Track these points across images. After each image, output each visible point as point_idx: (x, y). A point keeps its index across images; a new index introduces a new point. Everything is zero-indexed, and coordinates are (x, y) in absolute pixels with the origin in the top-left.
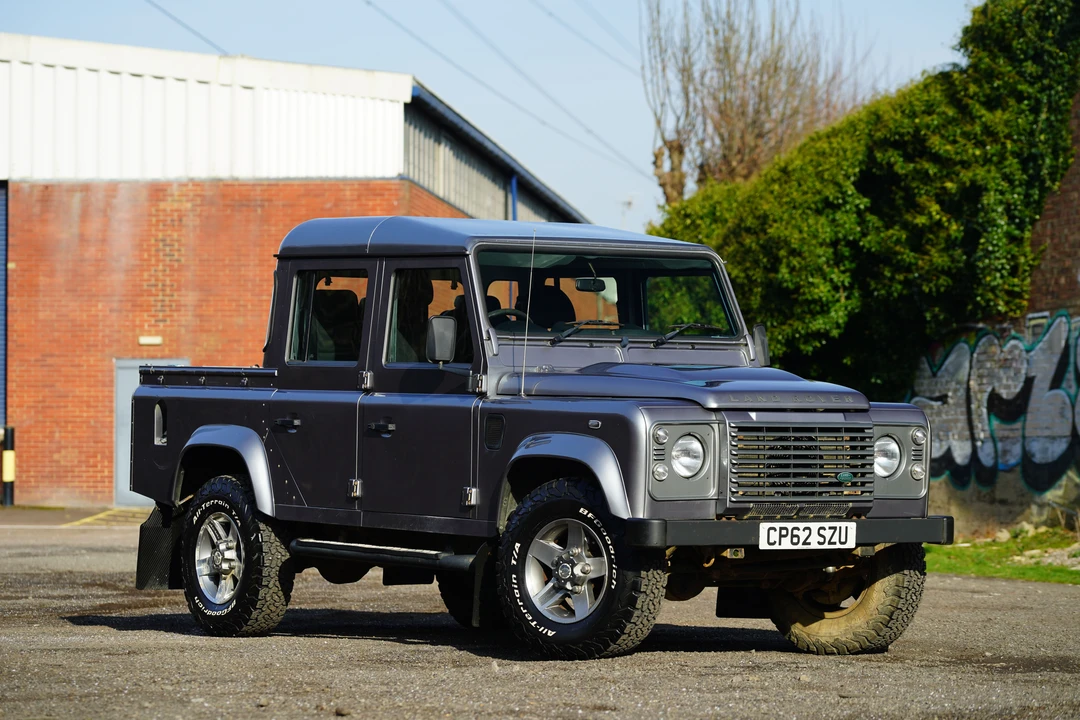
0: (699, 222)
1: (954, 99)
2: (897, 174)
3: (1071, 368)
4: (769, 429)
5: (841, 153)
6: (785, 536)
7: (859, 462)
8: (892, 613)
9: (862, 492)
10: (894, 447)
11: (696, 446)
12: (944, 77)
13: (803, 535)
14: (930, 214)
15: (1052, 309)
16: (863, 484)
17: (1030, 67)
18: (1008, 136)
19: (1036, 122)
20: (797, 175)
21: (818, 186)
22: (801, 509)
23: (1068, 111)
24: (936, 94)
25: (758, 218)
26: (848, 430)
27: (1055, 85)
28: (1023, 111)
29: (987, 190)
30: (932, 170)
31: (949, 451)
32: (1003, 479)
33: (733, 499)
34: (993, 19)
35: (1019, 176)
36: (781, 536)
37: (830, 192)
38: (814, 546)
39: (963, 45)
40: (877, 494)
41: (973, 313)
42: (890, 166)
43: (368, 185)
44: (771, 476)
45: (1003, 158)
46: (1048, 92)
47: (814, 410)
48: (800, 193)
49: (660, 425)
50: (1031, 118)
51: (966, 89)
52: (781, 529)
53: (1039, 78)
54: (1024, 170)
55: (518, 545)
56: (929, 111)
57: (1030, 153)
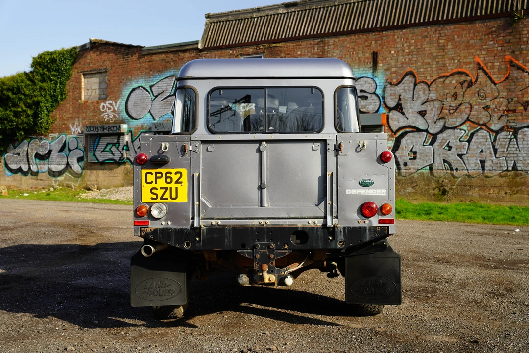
1: (30, 80)
2: (10, 98)
3: (67, 148)
12: (26, 74)
14: (22, 108)
15: (60, 133)
17: (54, 73)
18: (48, 90)
19: (56, 87)
23: (66, 84)
24: (24, 78)
27: (62, 78)
28: (52, 84)
29: (41, 103)
30: (23, 97)
31: (20, 167)
32: (40, 174)
34: (44, 60)
35: (50, 100)
39: (32, 66)
41: (33, 134)
42: (8, 95)
45: (46, 95)
46: (60, 79)
50: (54, 85)
51: (34, 77)
53: (57, 76)
54: (52, 99)
56: (22, 82)
57: (54, 94)
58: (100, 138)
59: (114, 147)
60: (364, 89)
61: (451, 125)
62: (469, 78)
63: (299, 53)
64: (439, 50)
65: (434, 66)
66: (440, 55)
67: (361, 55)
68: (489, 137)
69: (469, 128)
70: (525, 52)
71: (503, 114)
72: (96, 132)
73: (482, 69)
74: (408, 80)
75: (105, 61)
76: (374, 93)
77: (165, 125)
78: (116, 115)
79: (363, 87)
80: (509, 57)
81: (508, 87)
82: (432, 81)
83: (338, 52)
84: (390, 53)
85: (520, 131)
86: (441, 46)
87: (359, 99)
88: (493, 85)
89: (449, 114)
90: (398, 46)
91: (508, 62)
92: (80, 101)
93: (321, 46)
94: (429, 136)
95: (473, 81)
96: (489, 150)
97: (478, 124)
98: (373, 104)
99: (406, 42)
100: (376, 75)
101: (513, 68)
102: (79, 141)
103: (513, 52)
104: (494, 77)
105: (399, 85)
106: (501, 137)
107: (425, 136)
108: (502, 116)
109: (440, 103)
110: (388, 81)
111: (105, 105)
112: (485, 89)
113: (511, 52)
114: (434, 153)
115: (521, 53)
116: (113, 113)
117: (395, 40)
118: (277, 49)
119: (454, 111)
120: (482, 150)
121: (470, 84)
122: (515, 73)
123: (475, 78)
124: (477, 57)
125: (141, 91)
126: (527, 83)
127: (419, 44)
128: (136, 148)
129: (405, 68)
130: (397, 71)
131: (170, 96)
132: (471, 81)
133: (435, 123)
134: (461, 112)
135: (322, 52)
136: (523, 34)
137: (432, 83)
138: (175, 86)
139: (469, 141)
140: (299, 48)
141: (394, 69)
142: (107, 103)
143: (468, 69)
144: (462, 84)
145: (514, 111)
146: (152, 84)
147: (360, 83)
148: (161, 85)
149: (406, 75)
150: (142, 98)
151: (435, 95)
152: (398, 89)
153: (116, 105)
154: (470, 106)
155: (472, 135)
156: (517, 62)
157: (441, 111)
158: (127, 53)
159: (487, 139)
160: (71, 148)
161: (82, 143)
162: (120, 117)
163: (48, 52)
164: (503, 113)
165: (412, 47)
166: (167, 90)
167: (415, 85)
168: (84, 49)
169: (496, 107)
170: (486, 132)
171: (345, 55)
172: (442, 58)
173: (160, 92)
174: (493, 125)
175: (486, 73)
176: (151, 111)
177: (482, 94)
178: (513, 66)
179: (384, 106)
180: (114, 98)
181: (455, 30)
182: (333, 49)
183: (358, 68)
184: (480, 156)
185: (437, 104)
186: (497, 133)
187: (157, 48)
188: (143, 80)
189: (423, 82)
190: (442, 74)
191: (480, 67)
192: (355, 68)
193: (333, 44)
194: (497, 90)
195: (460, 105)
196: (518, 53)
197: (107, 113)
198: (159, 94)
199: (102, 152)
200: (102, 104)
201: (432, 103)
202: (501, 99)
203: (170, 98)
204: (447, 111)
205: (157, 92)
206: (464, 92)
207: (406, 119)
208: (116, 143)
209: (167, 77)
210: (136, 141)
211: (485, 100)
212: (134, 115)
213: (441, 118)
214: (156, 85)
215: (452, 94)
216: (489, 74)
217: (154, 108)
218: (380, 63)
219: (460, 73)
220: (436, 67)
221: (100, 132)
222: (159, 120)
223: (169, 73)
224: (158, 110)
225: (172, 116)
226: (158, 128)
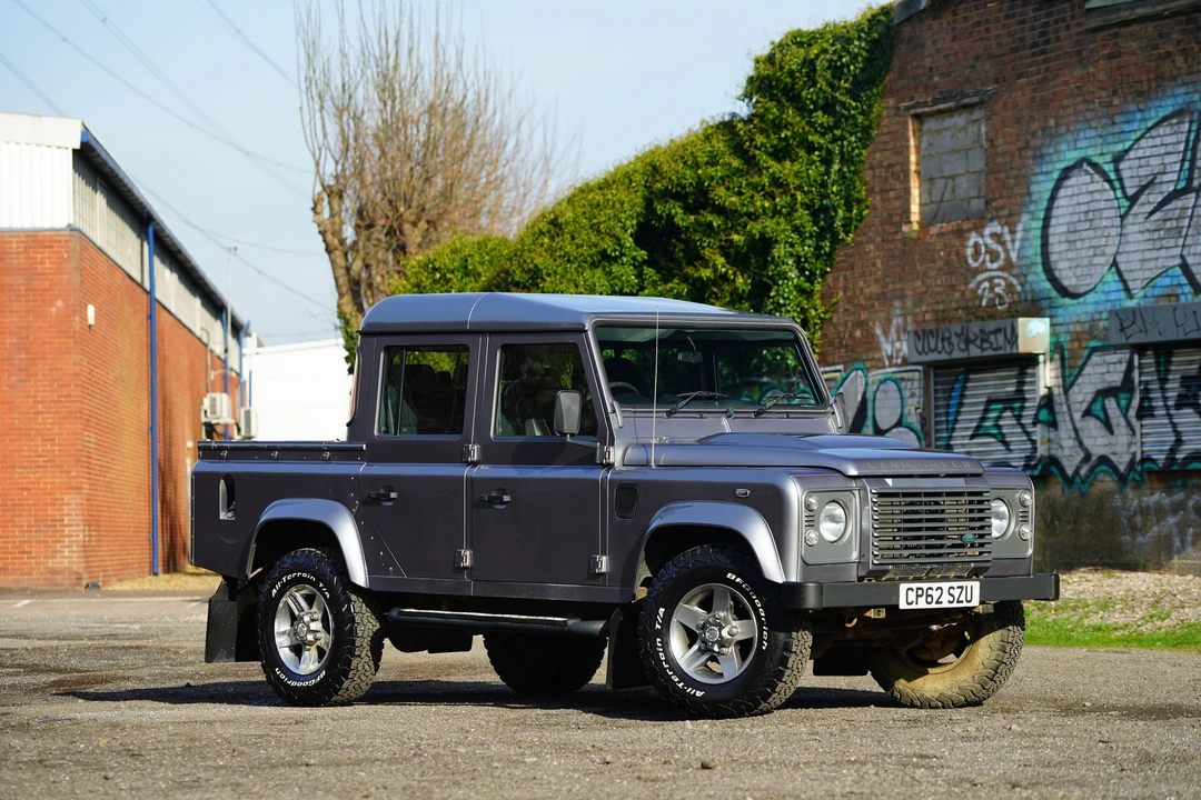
0: (449, 276)
1: (739, 149)
2: (678, 227)
3: (869, 422)
4: (905, 495)
5: (618, 206)
6: (921, 596)
7: (977, 524)
8: (998, 667)
9: (981, 553)
10: (1004, 509)
11: (839, 511)
12: (728, 127)
13: (936, 594)
14: (715, 266)
15: (846, 363)
16: (981, 545)
17: (821, 118)
18: (799, 188)
19: (828, 173)
20: (571, 228)
21: (594, 239)
22: (931, 570)
23: (861, 162)
24: (720, 145)
25: (529, 271)
26: (970, 494)
27: (847, 136)
28: (814, 162)
29: (776, 241)
30: (716, 221)
33: (876, 562)
34: (782, 68)
35: (810, 228)
36: (918, 596)
37: (608, 244)
38: (945, 605)
39: (748, 95)
40: (994, 555)
41: (758, 368)
42: (670, 217)
43: (36, 236)
44: (905, 539)
45: (793, 209)
46: (839, 143)
47: (937, 476)
48: (575, 247)
49: (811, 493)
50: (822, 169)
51: (752, 140)
52: (918, 589)
53: (831, 129)
54: (815, 223)
55: (662, 610)
56: (713, 161)
57: (822, 205)
58: (967, 380)
59: (1008, 414)
72: (944, 356)
75: (977, 58)
77: (1148, 318)
78: (1015, 282)
92: (905, 228)
102: (907, 394)
111: (980, 241)
116: (1005, 275)
125: (1087, 179)
128: (1077, 416)
131: (1176, 194)
138: (1189, 155)
142: (987, 231)
146: (1120, 147)
148: (1148, 152)
150: (1092, 206)
153: (1013, 241)
158: (1046, 25)
160: (883, 426)
161: (916, 400)
162: (1028, 287)
163: (799, 33)
166: (1164, 173)
168: (912, 16)
173: (1144, 183)
176: (1119, 259)
180: (1006, 212)
188: (1091, 133)
197: (987, 275)
198: (1142, 190)
199: (972, 437)
200: (973, 238)
203: (1173, 204)
205: (1136, 182)
208: (1015, 400)
209: (1164, 119)
210: (1075, 389)
212: (1068, 280)
214: (1132, 154)
217: (1128, 248)
221: (957, 354)
222: (1145, 296)
223: (1170, 102)
224: (1139, 256)
225: (1184, 280)
226: (1128, 332)
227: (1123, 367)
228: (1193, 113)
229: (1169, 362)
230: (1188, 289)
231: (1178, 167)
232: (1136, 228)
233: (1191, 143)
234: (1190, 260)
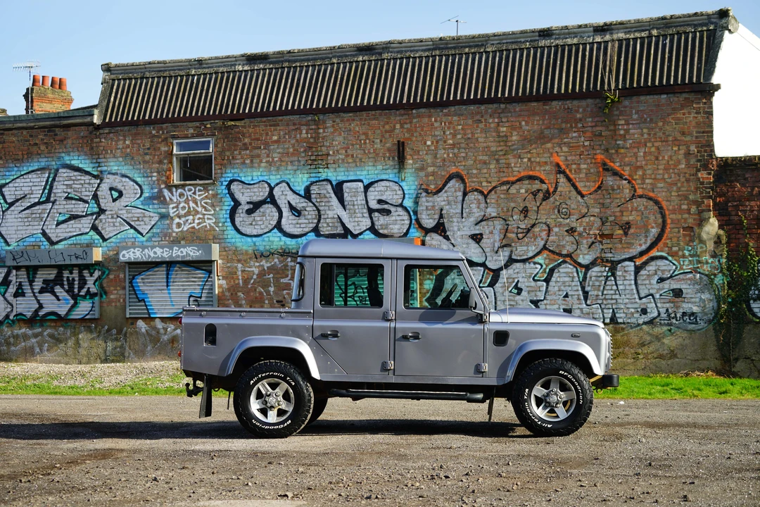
55: (527, 390)
60: (383, 198)
61: (520, 256)
62: (545, 187)
63: (275, 138)
64: (499, 142)
65: (492, 166)
66: (502, 150)
67: (378, 146)
68: (575, 274)
69: (547, 261)
70: (622, 151)
71: (595, 241)
73: (563, 172)
74: (453, 186)
76: (401, 205)
77: (32, 255)
79: (382, 195)
80: (600, 157)
81: (601, 201)
82: (490, 188)
83: (340, 139)
84: (425, 143)
85: (620, 265)
86: (503, 137)
87: (376, 214)
88: (579, 198)
89: (517, 240)
90: (437, 133)
91: (600, 165)
93: (312, 129)
94: (487, 273)
95: (551, 190)
96: (576, 293)
97: (560, 255)
98: (399, 222)
99: (449, 128)
100: (403, 178)
101: (607, 173)
103: (607, 150)
104: (580, 185)
105: (440, 194)
106: (594, 274)
107: (482, 273)
108: (593, 243)
109: (503, 222)
110: (423, 187)
112: (569, 204)
113: (604, 150)
114: (495, 298)
115: (617, 151)
117: (432, 125)
118: (237, 130)
119: (524, 234)
120: (567, 293)
121: (547, 195)
122: (610, 181)
123: (554, 185)
124: (555, 155)
126: (627, 196)
127: (469, 131)
129: (449, 167)
130: (437, 172)
131: (39, 203)
132: (548, 191)
133: (497, 252)
134: (535, 237)
135: (315, 138)
136: (619, 125)
137: (490, 191)
138: (48, 187)
139: (547, 281)
140: (275, 130)
141: (430, 169)
143: (542, 172)
144: (535, 194)
145: (610, 236)
146: (3, 182)
147: (377, 189)
148: (22, 185)
149: (450, 178)
151: (494, 210)
152: (438, 199)
154: (547, 228)
155: (552, 271)
156: (612, 164)
157: (505, 235)
159: (573, 277)
164: (595, 239)
165: (459, 136)
166: (32, 194)
167: (465, 194)
169: (585, 229)
170: (571, 267)
171: (353, 145)
172: (505, 155)
173: (19, 197)
174: (581, 256)
175: (569, 180)
177: (564, 210)
178: (607, 170)
179: (417, 226)
181: (522, 113)
182: (333, 133)
183: (374, 166)
184: (564, 302)
185: (499, 225)
186: (587, 268)
187: (12, 119)
189: (477, 190)
190: (505, 179)
191: (560, 171)
192: (369, 166)
193: (333, 126)
194: (585, 205)
195: (533, 226)
196: (613, 151)
198: (17, 200)
201: (491, 223)
202: (592, 218)
203: (37, 207)
204: (513, 236)
205: (14, 197)
206: (538, 207)
207: (451, 247)
209: (33, 171)
211: (568, 220)
213: (505, 246)
214: (10, 185)
215: (521, 209)
216: (574, 181)
217: (7, 225)
218: (409, 159)
219: (531, 178)
220: (495, 168)
222: (18, 245)
223: (36, 164)
224: (15, 228)
225: (43, 239)
226: (18, 261)
227: (3, 275)
228: (51, 170)
229: (36, 274)
230: (46, 243)
231: (41, 192)
232: (13, 216)
233: (49, 183)
234: (47, 231)
